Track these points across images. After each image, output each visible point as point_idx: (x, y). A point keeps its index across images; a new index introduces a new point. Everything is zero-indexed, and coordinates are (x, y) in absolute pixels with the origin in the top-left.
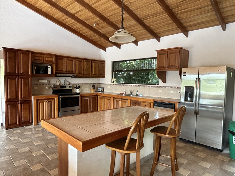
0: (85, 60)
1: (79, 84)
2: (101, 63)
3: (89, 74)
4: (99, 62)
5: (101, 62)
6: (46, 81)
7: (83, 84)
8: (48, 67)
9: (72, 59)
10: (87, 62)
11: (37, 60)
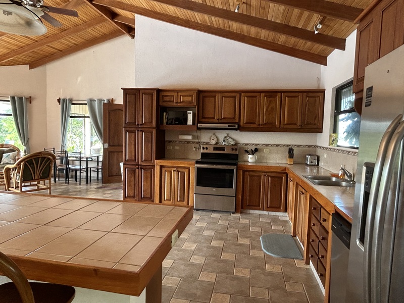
0: (263, 95)
1: (257, 145)
2: (311, 97)
3: (273, 124)
4: (305, 94)
5: (311, 94)
6: (190, 138)
7: (267, 145)
8: (188, 112)
9: (233, 94)
10: (270, 97)
11: (166, 101)
